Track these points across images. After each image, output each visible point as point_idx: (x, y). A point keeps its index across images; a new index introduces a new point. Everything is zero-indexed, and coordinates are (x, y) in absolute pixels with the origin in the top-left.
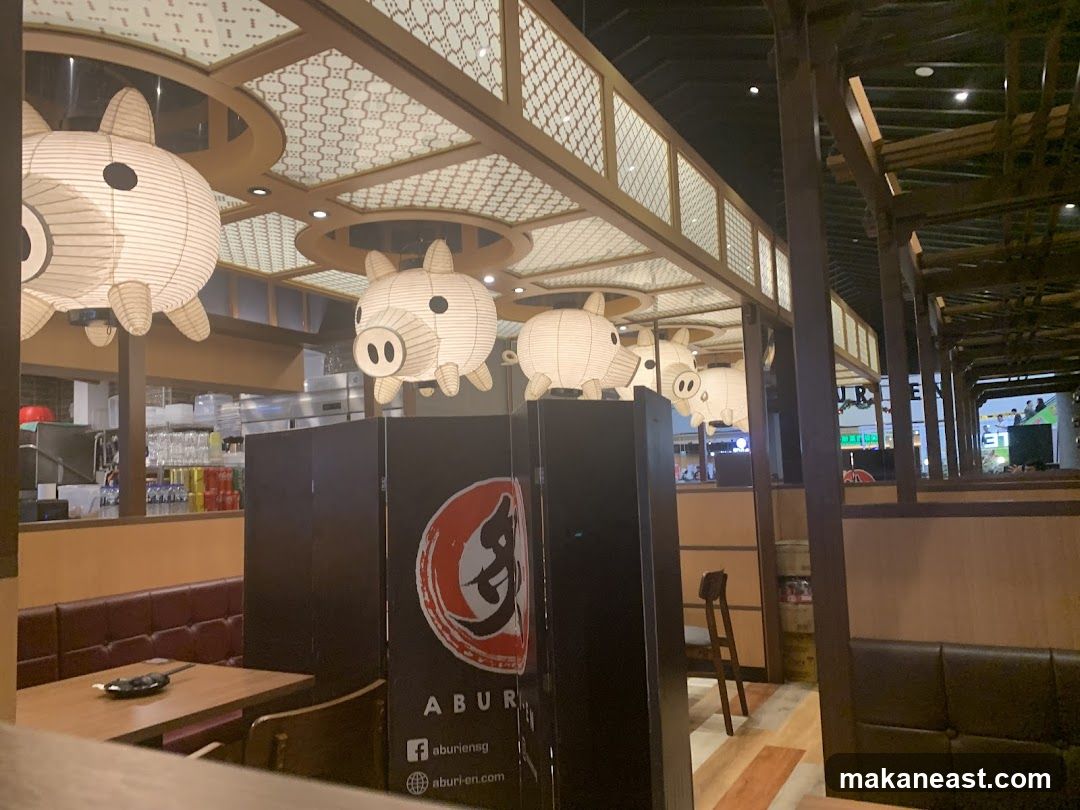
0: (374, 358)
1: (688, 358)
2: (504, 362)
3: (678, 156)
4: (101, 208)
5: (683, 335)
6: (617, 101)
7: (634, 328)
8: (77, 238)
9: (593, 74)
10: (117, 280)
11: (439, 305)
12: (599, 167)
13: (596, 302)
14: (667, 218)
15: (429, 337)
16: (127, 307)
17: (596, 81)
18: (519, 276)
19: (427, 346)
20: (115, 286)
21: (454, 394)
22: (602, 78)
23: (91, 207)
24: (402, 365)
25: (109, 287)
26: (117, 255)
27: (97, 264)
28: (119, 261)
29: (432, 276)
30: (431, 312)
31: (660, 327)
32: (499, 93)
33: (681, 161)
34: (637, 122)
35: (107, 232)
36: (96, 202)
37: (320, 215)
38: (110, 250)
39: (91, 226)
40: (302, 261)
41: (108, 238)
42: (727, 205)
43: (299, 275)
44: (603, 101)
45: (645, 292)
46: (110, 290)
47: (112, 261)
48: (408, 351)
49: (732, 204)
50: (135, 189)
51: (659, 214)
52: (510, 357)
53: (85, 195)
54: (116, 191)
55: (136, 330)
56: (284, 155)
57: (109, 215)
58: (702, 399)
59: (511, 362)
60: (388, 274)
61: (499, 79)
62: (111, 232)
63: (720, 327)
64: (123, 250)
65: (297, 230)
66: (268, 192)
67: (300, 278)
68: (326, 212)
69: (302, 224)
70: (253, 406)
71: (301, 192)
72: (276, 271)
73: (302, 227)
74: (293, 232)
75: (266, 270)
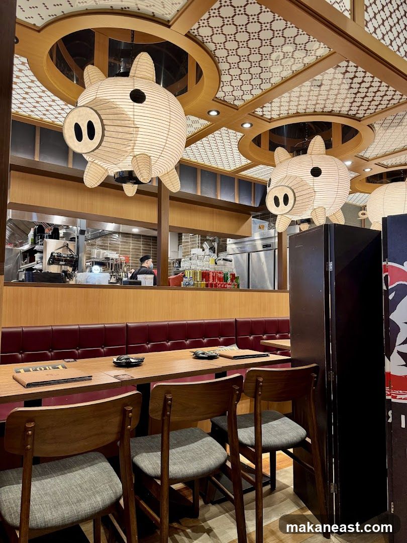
0: (277, 204)
2: (359, 217)
4: (129, 113)
8: (116, 128)
10: (136, 153)
11: (316, 172)
15: (310, 191)
16: (140, 167)
18: (367, 160)
19: (308, 196)
20: (135, 156)
23: (124, 112)
24: (293, 207)
25: (132, 157)
26: (136, 139)
27: (126, 143)
28: (137, 142)
29: (313, 156)
30: (312, 176)
32: (347, 15)
35: (130, 126)
36: (126, 110)
37: (247, 126)
38: (132, 135)
39: (123, 122)
40: (245, 161)
41: (132, 129)
43: (244, 171)
46: (133, 159)
47: (133, 142)
48: (297, 199)
50: (145, 102)
52: (364, 214)
53: (121, 106)
54: (136, 104)
55: (144, 179)
56: (221, 85)
57: (132, 116)
59: (363, 216)
60: (287, 159)
61: (348, 7)
62: (133, 126)
64: (139, 136)
65: (239, 140)
66: (218, 113)
67: (243, 173)
68: (250, 123)
69: (240, 135)
70: (234, 246)
71: (236, 111)
72: (233, 168)
73: (240, 137)
74: (236, 141)
75: (227, 169)
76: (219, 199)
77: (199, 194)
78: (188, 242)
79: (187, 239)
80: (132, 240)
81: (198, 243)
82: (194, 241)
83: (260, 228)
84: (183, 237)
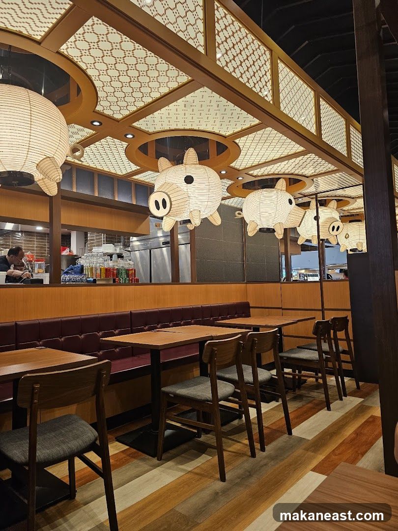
0: (158, 208)
1: (336, 215)
2: (236, 216)
3: (321, 99)
5: (333, 204)
6: (281, 65)
7: (306, 200)
9: (266, 49)
11: (189, 180)
12: (269, 98)
13: (282, 184)
14: (313, 130)
15: (184, 196)
17: (268, 53)
18: (239, 170)
19: (183, 201)
21: (198, 225)
22: (271, 51)
24: (170, 210)
29: (187, 166)
30: (186, 184)
31: (319, 199)
32: (201, 50)
33: (322, 102)
34: (294, 78)
37: (130, 136)
40: (134, 168)
42: (352, 129)
43: (135, 175)
44: (272, 63)
45: (307, 177)
48: (173, 203)
49: (355, 128)
51: (308, 128)
52: (239, 214)
56: (99, 100)
58: (345, 237)
59: (240, 216)
60: (168, 168)
61: (202, 43)
63: (353, 198)
65: (125, 148)
66: (101, 124)
67: (136, 177)
68: (132, 135)
69: (125, 144)
70: (138, 243)
71: (117, 123)
72: (124, 173)
73: (126, 146)
74: (123, 149)
75: (119, 173)
76: (117, 199)
77: (96, 195)
78: (93, 240)
79: (92, 237)
80: (37, 239)
81: (104, 241)
82: (99, 239)
83: (156, 226)
84: (89, 235)
